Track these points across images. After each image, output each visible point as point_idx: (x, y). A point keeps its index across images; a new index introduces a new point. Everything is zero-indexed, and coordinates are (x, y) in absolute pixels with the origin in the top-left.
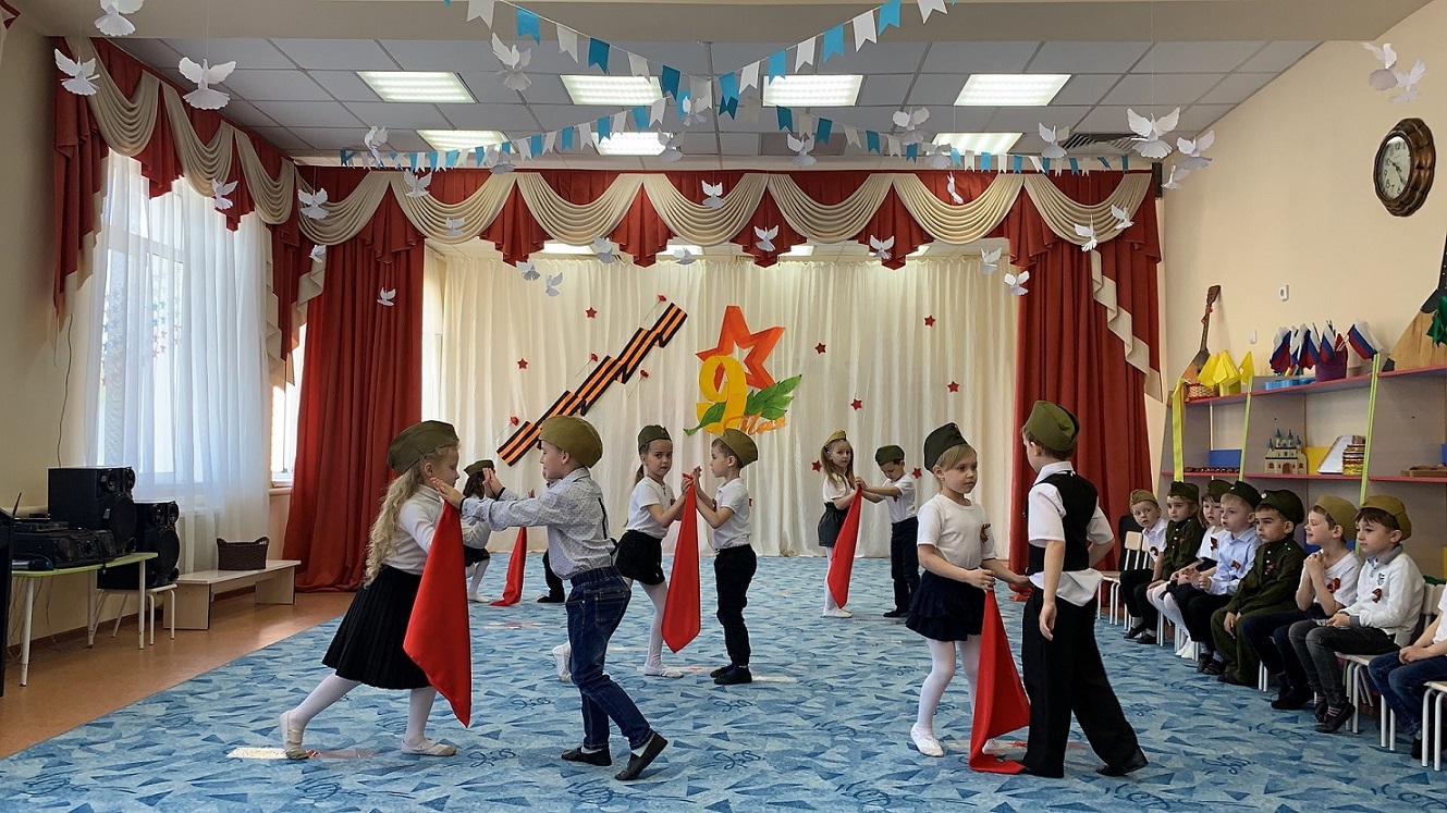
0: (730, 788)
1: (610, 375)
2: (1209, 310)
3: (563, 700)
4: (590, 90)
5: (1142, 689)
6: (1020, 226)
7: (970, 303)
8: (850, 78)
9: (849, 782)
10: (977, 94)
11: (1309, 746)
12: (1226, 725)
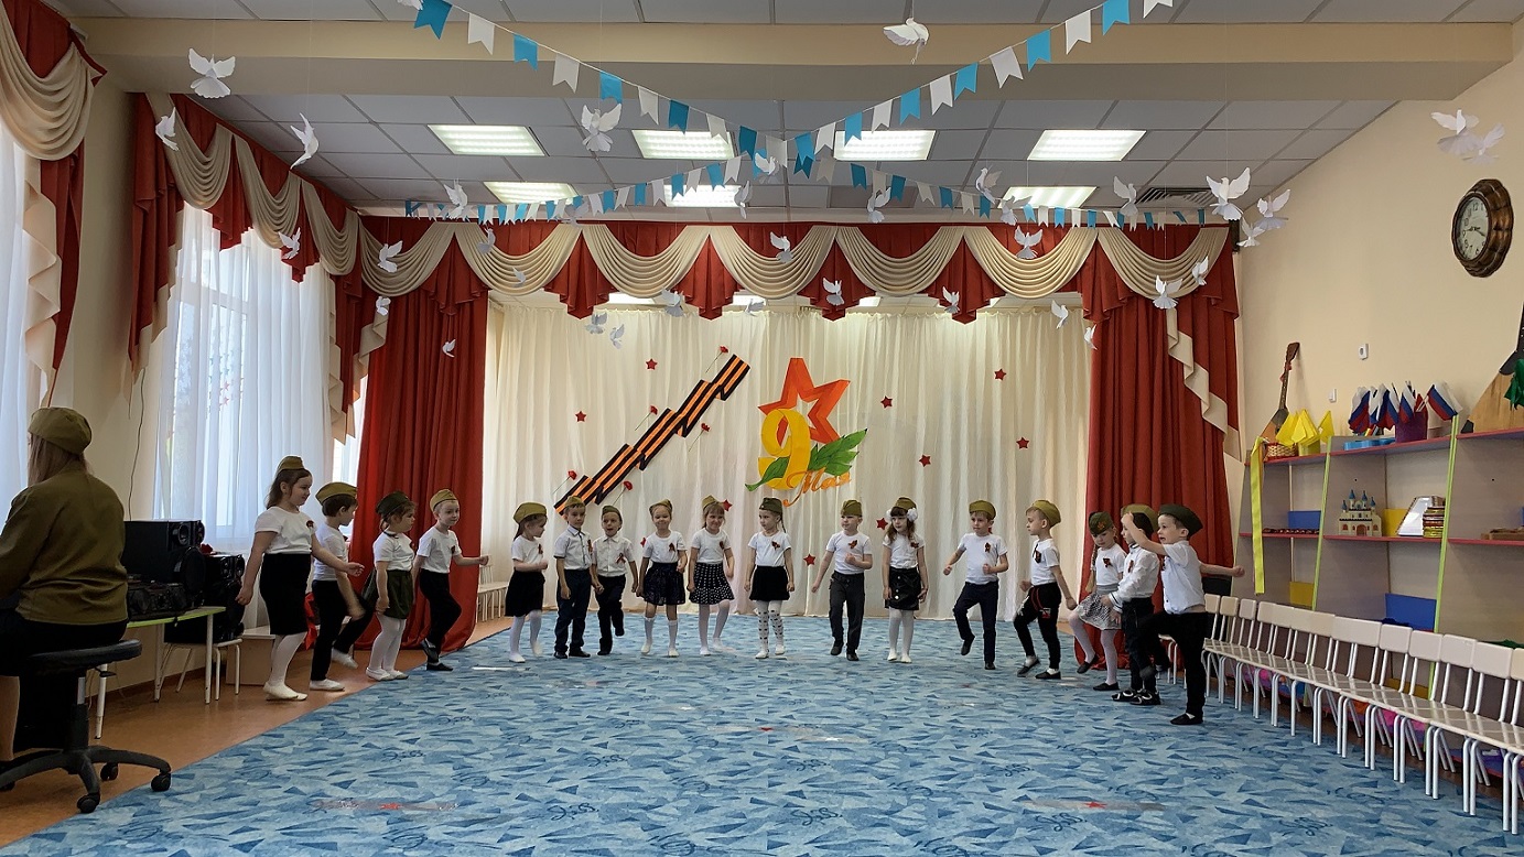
0: (810, 842)
2: (1288, 367)
3: (636, 759)
4: (661, 145)
5: (1219, 753)
6: (1093, 280)
7: (1041, 357)
8: (923, 133)
9: (926, 839)
10: (1050, 149)
11: (1388, 810)
12: (1305, 789)
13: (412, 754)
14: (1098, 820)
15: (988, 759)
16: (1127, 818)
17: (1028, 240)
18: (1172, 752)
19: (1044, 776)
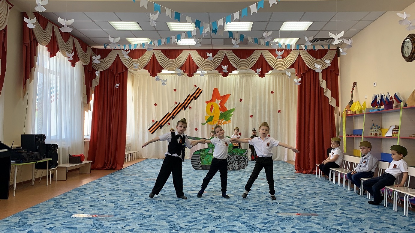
0: (215, 226)
1: (181, 108)
2: (353, 89)
3: (167, 201)
4: (175, 27)
5: (334, 198)
6: (298, 65)
7: (284, 87)
8: (249, 23)
9: (249, 225)
10: (286, 27)
11: (382, 215)
12: (358, 209)
13: (103, 200)
14: (299, 219)
15: (267, 201)
16: (307, 218)
17: (280, 54)
18: (320, 198)
19: (284, 206)
